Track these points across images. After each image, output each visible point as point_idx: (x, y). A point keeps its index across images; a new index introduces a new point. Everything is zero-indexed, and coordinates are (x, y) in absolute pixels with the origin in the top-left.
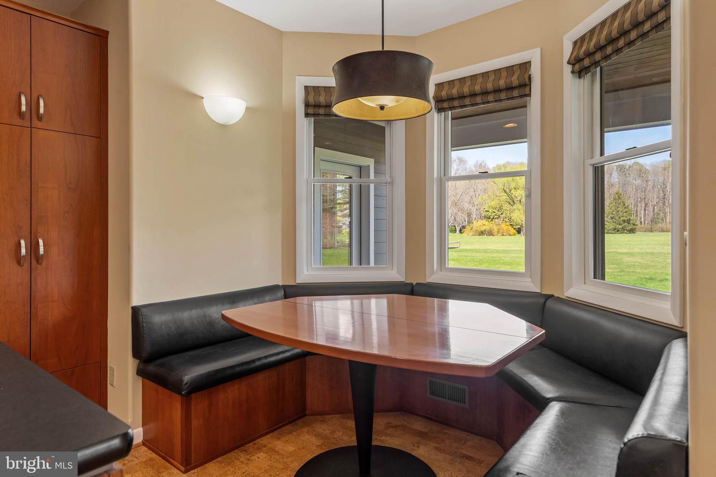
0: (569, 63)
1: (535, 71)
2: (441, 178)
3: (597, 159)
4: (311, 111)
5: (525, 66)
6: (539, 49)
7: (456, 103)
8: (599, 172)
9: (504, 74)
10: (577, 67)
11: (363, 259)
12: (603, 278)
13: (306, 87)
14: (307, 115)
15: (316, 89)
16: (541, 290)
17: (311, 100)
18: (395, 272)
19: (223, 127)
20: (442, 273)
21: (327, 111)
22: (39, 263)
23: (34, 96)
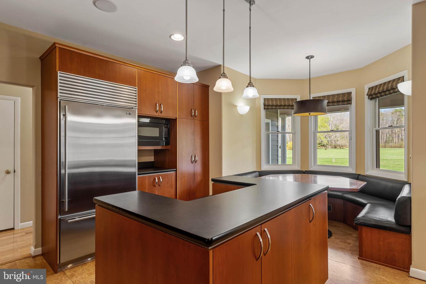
0: (367, 95)
1: (353, 96)
2: (314, 132)
3: (377, 128)
4: (266, 107)
5: (350, 94)
6: (355, 88)
8: (378, 132)
9: (341, 96)
10: (370, 97)
12: (379, 168)
13: (264, 99)
14: (264, 109)
15: (268, 99)
16: (356, 172)
17: (267, 103)
18: (296, 166)
19: (242, 115)
20: (315, 167)
21: (272, 107)
22: (196, 163)
23: (194, 109)
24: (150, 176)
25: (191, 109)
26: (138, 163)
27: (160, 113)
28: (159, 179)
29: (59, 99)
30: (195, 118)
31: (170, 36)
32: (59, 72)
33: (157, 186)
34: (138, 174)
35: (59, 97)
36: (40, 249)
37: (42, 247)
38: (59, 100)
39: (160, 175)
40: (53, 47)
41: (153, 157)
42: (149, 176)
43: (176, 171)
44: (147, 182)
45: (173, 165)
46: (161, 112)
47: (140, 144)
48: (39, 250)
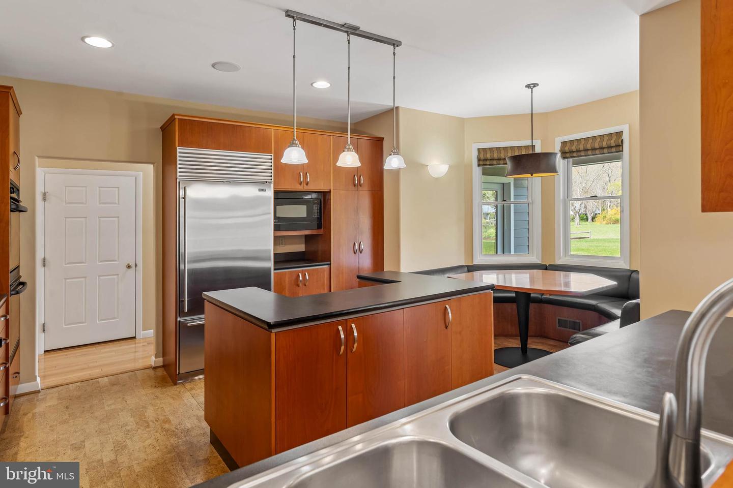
1: (626, 137)
2: (565, 200)
4: (481, 163)
5: (620, 134)
6: (628, 125)
7: (575, 154)
9: (606, 138)
11: (505, 249)
13: (478, 149)
14: (479, 165)
15: (484, 150)
16: (630, 267)
17: (482, 157)
18: (535, 257)
19: (437, 179)
20: (567, 258)
21: (491, 162)
22: (361, 253)
23: (359, 176)
24: (290, 271)
25: (353, 176)
26: (274, 254)
27: (305, 185)
28: (304, 276)
29: (178, 179)
30: (360, 188)
31: (312, 84)
32: (178, 148)
33: (301, 285)
34: (275, 269)
35: (178, 177)
36: (161, 359)
37: (163, 357)
38: (178, 181)
39: (306, 271)
40: (172, 119)
41: (303, 246)
42: (288, 272)
43: (330, 264)
44: (287, 279)
45: (325, 258)
46: (307, 184)
47: (277, 228)
48: (160, 361)
